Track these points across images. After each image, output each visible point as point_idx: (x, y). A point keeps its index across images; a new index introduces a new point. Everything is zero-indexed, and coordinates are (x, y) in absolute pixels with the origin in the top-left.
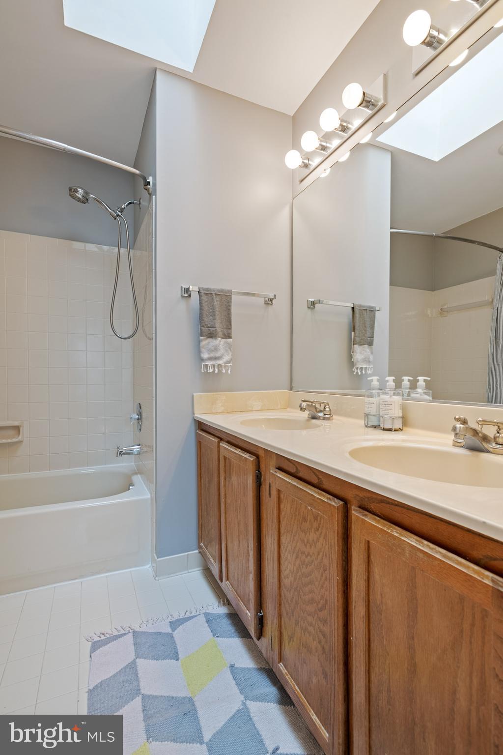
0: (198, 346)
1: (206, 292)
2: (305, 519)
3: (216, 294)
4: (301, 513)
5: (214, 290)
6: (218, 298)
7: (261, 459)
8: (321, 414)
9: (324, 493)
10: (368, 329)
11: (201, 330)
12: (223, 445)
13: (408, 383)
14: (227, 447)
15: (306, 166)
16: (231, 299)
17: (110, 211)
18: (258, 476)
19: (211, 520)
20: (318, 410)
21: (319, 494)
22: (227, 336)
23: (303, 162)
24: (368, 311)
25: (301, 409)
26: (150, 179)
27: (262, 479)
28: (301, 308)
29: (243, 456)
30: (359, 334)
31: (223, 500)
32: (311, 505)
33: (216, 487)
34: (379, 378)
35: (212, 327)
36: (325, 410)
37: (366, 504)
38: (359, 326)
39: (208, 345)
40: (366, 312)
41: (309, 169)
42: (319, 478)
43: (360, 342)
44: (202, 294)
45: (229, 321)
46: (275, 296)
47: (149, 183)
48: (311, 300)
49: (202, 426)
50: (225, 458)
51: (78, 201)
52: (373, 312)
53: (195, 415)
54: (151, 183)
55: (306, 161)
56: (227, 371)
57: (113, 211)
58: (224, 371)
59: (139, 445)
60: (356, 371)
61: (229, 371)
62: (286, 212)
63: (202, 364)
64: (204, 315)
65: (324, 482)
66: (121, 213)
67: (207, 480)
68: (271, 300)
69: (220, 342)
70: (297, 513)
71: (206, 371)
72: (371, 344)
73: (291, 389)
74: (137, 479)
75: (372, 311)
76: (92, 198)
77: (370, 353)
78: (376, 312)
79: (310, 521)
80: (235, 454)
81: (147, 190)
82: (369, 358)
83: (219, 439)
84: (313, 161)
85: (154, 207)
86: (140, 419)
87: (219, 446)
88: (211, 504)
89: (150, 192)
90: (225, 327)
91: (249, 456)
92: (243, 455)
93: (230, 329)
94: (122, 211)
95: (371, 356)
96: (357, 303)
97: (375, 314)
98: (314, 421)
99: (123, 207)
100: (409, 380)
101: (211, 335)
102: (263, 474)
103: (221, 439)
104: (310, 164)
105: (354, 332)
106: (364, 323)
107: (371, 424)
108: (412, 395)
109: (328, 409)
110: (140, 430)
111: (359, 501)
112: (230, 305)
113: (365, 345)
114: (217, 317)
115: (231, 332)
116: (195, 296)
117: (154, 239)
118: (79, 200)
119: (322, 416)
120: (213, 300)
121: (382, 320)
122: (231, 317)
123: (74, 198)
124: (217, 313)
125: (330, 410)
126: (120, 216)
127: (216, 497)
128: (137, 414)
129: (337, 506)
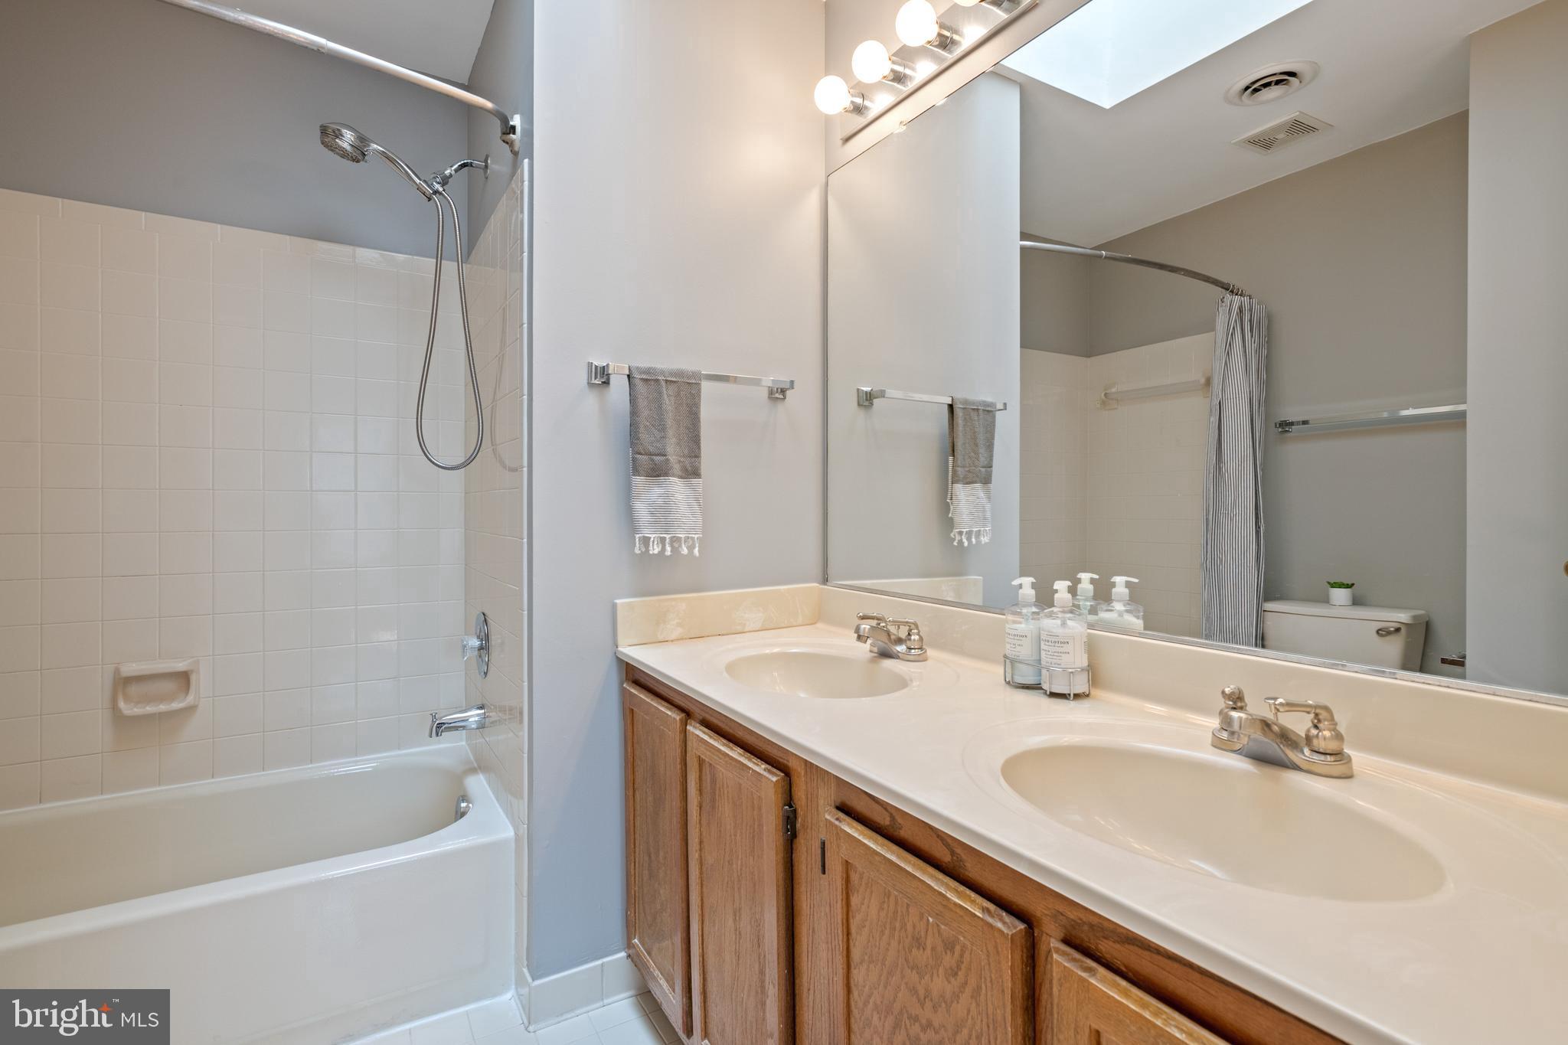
0: (627, 497)
1: (645, 377)
2: (918, 942)
3: (667, 381)
4: (909, 927)
5: (662, 372)
6: (672, 390)
7: (794, 778)
8: (901, 648)
9: (973, 895)
10: (982, 450)
11: (634, 460)
12: (696, 731)
13: (1091, 587)
14: (706, 738)
15: (858, 110)
16: (699, 390)
17: (418, 181)
18: (788, 817)
19: (661, 892)
20: (893, 637)
21: (959, 894)
22: (692, 472)
23: (852, 102)
24: (981, 412)
25: (859, 638)
26: (516, 121)
27: (798, 825)
28: (844, 405)
29: (750, 768)
30: (964, 459)
31: (694, 857)
32: (938, 915)
33: (676, 821)
34: (1034, 581)
35: (658, 455)
36: (910, 640)
37: (1086, 939)
38: (964, 444)
39: (649, 494)
40: (978, 415)
41: (865, 118)
42: (953, 853)
43: (965, 477)
44: (637, 382)
45: (695, 440)
46: (792, 382)
47: (513, 129)
48: (865, 389)
49: (635, 677)
50: (701, 762)
51: (343, 156)
52: (991, 414)
53: (620, 649)
54: (518, 130)
55: (859, 101)
56: (691, 548)
57: (425, 181)
58: (685, 551)
59: (481, 708)
60: (958, 538)
61: (696, 551)
62: (813, 200)
63: (637, 536)
64: (642, 429)
65: (967, 864)
66: (442, 186)
67: (650, 798)
68: (783, 391)
69: (677, 487)
70: (898, 925)
71: (644, 550)
72: (986, 480)
73: (825, 580)
74: (478, 785)
75: (987, 413)
76: (375, 150)
77: (984, 501)
78: (998, 415)
79: (933, 949)
80: (727, 759)
81: (510, 144)
82: (984, 511)
83: (683, 715)
84: (871, 101)
85: (526, 183)
86: (484, 648)
87: (685, 731)
88: (661, 854)
89: (516, 149)
90: (686, 452)
91: (765, 770)
92: (750, 765)
93: (698, 456)
94: (444, 182)
95: (988, 506)
96: (959, 395)
97: (994, 417)
98: (888, 663)
99: (447, 172)
100: (1092, 581)
101: (657, 472)
102: (800, 812)
103: (688, 714)
104: (866, 108)
105: (954, 456)
106: (974, 438)
107: (1019, 680)
108: (1104, 615)
109: (917, 637)
110: (486, 674)
111: (1064, 927)
112: (697, 405)
113: (975, 482)
114: (670, 433)
115: (700, 463)
116: (619, 385)
117: (526, 254)
118: (344, 154)
119: (904, 651)
120: (660, 393)
121: (1008, 429)
122: (699, 432)
123: (332, 150)
124: (669, 422)
125: (921, 639)
126: (440, 194)
127: (676, 844)
128: (478, 637)
129: (1010, 933)
